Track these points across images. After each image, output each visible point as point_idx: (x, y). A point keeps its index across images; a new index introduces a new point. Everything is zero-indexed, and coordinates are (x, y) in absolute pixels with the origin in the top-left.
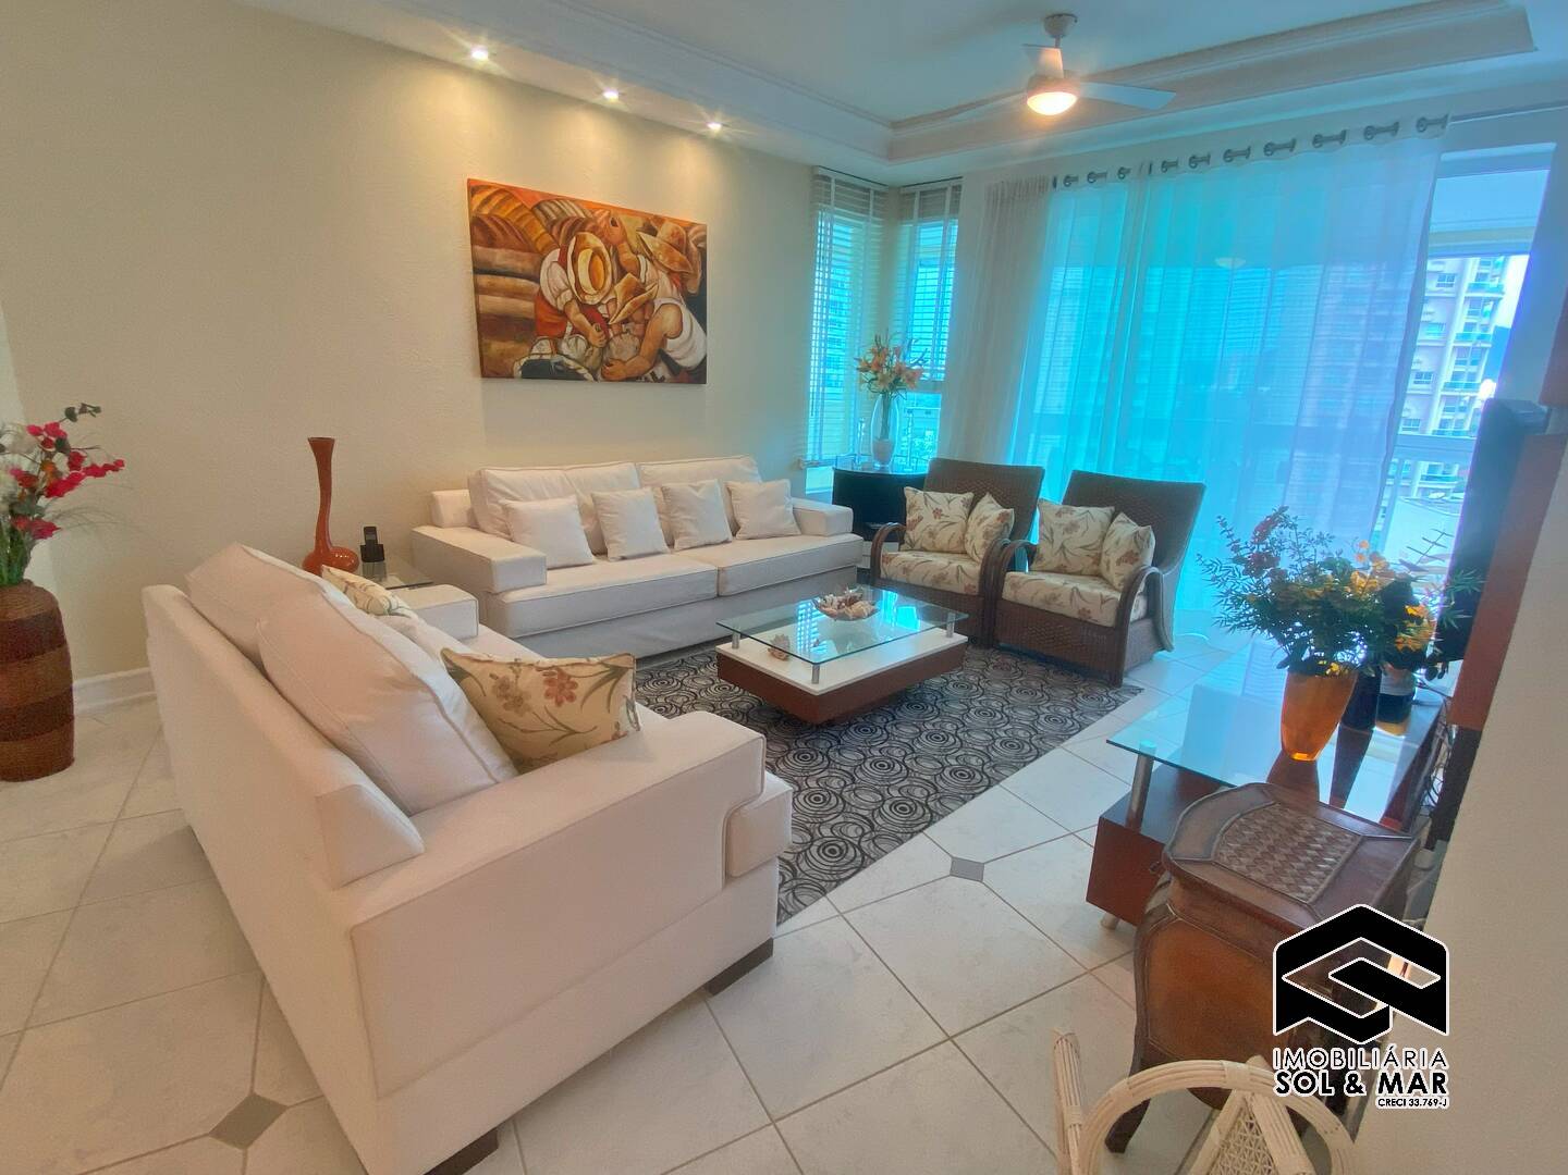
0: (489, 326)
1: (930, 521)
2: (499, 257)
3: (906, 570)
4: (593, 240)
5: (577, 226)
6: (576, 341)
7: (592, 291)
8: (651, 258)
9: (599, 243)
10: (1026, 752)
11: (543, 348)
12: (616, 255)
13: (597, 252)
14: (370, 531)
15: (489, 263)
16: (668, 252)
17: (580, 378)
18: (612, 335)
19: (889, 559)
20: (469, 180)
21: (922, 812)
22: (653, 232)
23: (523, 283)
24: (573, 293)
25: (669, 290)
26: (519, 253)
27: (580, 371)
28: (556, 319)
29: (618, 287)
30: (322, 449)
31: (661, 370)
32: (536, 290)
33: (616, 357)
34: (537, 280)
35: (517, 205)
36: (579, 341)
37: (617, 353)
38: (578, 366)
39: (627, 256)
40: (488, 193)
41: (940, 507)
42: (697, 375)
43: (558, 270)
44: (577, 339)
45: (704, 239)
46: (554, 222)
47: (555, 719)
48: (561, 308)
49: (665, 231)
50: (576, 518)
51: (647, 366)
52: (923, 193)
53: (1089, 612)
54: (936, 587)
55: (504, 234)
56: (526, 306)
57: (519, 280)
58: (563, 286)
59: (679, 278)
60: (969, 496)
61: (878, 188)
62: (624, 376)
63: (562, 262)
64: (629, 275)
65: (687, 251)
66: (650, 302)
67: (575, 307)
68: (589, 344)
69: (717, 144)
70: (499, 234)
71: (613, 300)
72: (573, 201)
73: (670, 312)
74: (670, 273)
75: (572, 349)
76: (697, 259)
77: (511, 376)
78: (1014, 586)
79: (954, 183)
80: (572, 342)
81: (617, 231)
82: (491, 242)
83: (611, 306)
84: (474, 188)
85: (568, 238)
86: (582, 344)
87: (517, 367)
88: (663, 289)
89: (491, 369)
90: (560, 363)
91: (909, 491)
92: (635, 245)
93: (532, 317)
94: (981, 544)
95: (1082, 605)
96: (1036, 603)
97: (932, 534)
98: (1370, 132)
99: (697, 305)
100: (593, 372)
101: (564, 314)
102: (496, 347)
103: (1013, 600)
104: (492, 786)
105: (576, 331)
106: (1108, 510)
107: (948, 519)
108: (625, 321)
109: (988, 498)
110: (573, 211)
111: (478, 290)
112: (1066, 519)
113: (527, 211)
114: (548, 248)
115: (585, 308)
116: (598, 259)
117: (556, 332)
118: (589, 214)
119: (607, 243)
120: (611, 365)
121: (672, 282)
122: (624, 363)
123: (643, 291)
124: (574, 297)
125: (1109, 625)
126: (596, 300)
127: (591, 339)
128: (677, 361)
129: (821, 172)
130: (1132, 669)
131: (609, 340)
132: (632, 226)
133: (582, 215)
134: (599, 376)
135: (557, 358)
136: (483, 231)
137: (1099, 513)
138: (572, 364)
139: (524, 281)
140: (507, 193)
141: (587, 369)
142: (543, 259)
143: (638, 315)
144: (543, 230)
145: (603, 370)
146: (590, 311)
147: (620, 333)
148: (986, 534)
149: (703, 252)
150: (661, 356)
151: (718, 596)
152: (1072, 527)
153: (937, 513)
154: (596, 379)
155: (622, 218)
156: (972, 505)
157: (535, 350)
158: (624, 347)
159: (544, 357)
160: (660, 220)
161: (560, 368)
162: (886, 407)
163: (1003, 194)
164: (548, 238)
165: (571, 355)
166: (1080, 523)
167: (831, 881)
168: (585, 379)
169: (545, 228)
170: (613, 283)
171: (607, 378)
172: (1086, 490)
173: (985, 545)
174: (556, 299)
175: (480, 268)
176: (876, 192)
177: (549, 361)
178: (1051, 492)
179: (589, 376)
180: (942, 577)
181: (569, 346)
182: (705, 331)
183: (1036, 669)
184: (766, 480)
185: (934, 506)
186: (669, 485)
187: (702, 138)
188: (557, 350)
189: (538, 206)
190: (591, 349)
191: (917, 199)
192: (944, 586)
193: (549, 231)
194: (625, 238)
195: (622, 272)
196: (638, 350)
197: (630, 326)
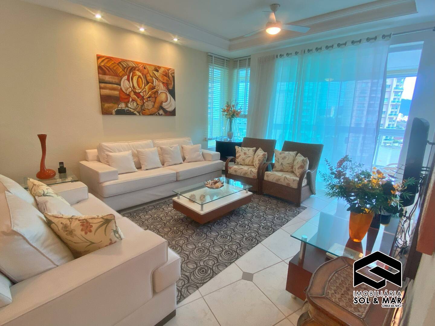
0: (104, 99)
1: (243, 156)
2: (107, 78)
3: (236, 171)
4: (138, 73)
5: (133, 69)
6: (133, 103)
7: (138, 88)
8: (157, 78)
9: (140, 74)
10: (271, 230)
11: (122, 106)
12: (146, 78)
13: (139, 77)
14: (61, 163)
15: (104, 80)
16: (162, 77)
17: (135, 114)
18: (145, 101)
19: (230, 168)
20: (97, 55)
21: (235, 254)
22: (157, 71)
23: (115, 86)
24: (132, 89)
25: (163, 88)
26: (114, 77)
27: (135, 112)
28: (126, 97)
29: (146, 87)
30: (42, 138)
31: (161, 112)
32: (120, 88)
33: (146, 108)
34: (120, 85)
35: (113, 62)
36: (134, 103)
37: (147, 107)
38: (134, 111)
39: (149, 78)
40: (103, 59)
41: (246, 152)
42: (173, 113)
43: (127, 82)
44: (133, 102)
45: (174, 73)
46: (126, 68)
47: (85, 239)
48: (128, 93)
49: (161, 71)
50: (131, 157)
51: (157, 111)
52: (240, 60)
53: (290, 184)
54: (244, 176)
55: (109, 71)
56: (116, 93)
57: (113, 85)
58: (128, 87)
59: (166, 85)
60: (255, 148)
61: (226, 59)
62: (149, 114)
63: (128, 80)
64: (150, 84)
65: (168, 77)
66: (157, 92)
67: (132, 93)
68: (137, 104)
69: (176, 45)
70: (107, 71)
71: (145, 91)
72: (131, 61)
73: (163, 95)
74: (163, 83)
75: (132, 106)
76: (171, 79)
77: (112, 114)
78: (267, 176)
79: (249, 57)
80: (132, 103)
81: (146, 70)
82: (105, 74)
83: (144, 93)
84: (99, 57)
85: (130, 73)
86: (135, 104)
87: (114, 111)
88: (161, 88)
89: (105, 112)
90: (128, 110)
91: (236, 147)
92: (152, 75)
93: (118, 96)
94: (258, 163)
95: (287, 181)
96: (274, 181)
97: (244, 160)
98: (368, 40)
99: (172, 92)
100: (139, 112)
101: (129, 95)
102: (107, 105)
103: (267, 180)
104: (55, 267)
105: (133, 100)
106: (295, 152)
107: (248, 155)
108: (149, 97)
109: (260, 149)
110: (131, 65)
111: (101, 88)
112: (283, 155)
113: (116, 64)
114: (124, 75)
115: (136, 93)
116: (140, 79)
117: (127, 101)
118: (137, 66)
119: (143, 74)
120: (145, 110)
121: (164, 86)
122: (149, 110)
123: (155, 88)
124: (132, 90)
125: (296, 188)
126: (140, 91)
127: (138, 103)
128: (166, 109)
129: (209, 54)
130: (304, 201)
131: (144, 103)
132: (150, 69)
133: (134, 66)
134: (141, 114)
135: (127, 108)
136: (102, 70)
137: (293, 153)
138: (132, 110)
139: (116, 85)
140: (109, 59)
141: (136, 111)
142: (122, 78)
143: (153, 96)
144: (121, 70)
145: (142, 112)
146: (138, 94)
147: (147, 101)
148: (259, 160)
149: (173, 77)
150: (161, 108)
151: (177, 181)
152: (284, 158)
153: (245, 154)
154: (140, 115)
155: (148, 67)
156: (255, 151)
157: (119, 106)
158: (149, 105)
159: (123, 108)
160: (160, 67)
161: (128, 111)
162: (231, 122)
163: (262, 60)
164: (123, 72)
165: (132, 108)
166: (286, 157)
167: (201, 283)
168: (136, 115)
169: (122, 69)
170: (145, 86)
171: (144, 114)
172: (289, 146)
173: (259, 163)
174: (126, 91)
175: (101, 81)
176: (226, 60)
177: (124, 109)
178: (278, 147)
179: (138, 114)
180: (246, 173)
181: (131, 105)
182: (175, 101)
183: (275, 201)
184: (194, 144)
185: (244, 151)
186: (162, 146)
187: (172, 43)
188: (127, 106)
189: (120, 63)
190: (138, 106)
191: (238, 62)
192: (246, 176)
193: (124, 70)
194: (148, 72)
195: (148, 83)
196: (153, 106)
197: (151, 99)
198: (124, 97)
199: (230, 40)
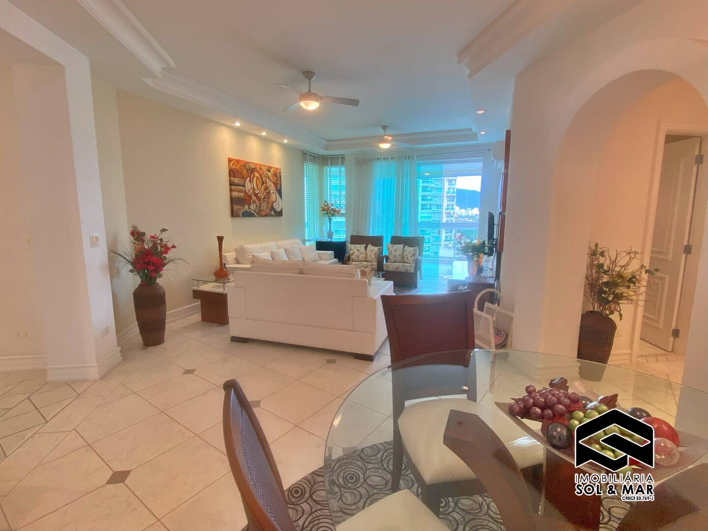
0: (233, 201)
1: (356, 253)
2: (236, 180)
4: (257, 174)
5: (253, 170)
7: (257, 189)
8: (269, 179)
9: (258, 175)
11: (247, 207)
12: (262, 178)
13: (257, 178)
15: (233, 182)
16: (273, 177)
17: (254, 216)
18: (261, 202)
20: (229, 158)
22: (269, 171)
23: (241, 188)
24: (253, 190)
26: (241, 179)
29: (262, 188)
30: (220, 239)
31: (273, 213)
32: (244, 190)
33: (262, 209)
34: (244, 186)
35: (240, 165)
39: (264, 178)
40: (234, 162)
41: (358, 249)
43: (249, 183)
45: (280, 173)
46: (248, 169)
48: (250, 195)
49: (272, 171)
51: (269, 212)
52: (331, 158)
53: (409, 270)
55: (237, 173)
58: (250, 188)
59: (275, 184)
60: (364, 245)
62: (264, 215)
63: (250, 181)
64: (265, 184)
65: (276, 176)
66: (269, 192)
67: (253, 194)
68: (256, 206)
69: (285, 146)
71: (261, 192)
72: (252, 163)
73: (274, 196)
74: (273, 183)
75: (253, 207)
76: (279, 179)
77: (239, 216)
78: (386, 266)
79: (342, 156)
80: (253, 205)
81: (261, 171)
82: (234, 176)
83: (261, 194)
84: (230, 160)
85: (251, 175)
86: (255, 206)
87: (241, 214)
88: (272, 188)
89: (233, 214)
90: (250, 212)
91: (349, 245)
92: (266, 175)
93: (243, 198)
95: (406, 268)
96: (393, 270)
97: (358, 256)
99: (280, 192)
100: (257, 214)
101: (250, 197)
102: (236, 207)
103: (387, 270)
106: (403, 245)
107: (361, 252)
108: (264, 198)
109: (369, 245)
110: (252, 166)
111: (231, 190)
112: (394, 248)
113: (242, 167)
115: (256, 195)
116: (258, 180)
117: (249, 202)
119: (259, 175)
120: (261, 212)
121: (274, 185)
122: (264, 211)
123: (268, 189)
124: (253, 192)
125: (414, 272)
126: (258, 192)
127: (257, 204)
128: (276, 210)
129: (305, 152)
131: (261, 204)
132: (265, 169)
135: (250, 210)
136: (232, 173)
137: (401, 246)
138: (253, 212)
140: (238, 161)
142: (246, 180)
143: (267, 196)
145: (260, 214)
148: (375, 254)
149: (280, 176)
150: (272, 208)
152: (396, 250)
153: (358, 251)
155: (263, 167)
156: (366, 248)
157: (245, 208)
158: (264, 206)
159: (247, 210)
160: (271, 168)
162: (330, 221)
163: (359, 160)
165: (253, 209)
168: (255, 216)
171: (261, 216)
172: (396, 240)
173: (375, 257)
174: (249, 192)
175: (231, 184)
176: (317, 157)
178: (387, 241)
179: (257, 215)
182: (282, 200)
185: (356, 248)
186: (287, 247)
187: (281, 144)
188: (249, 208)
189: (245, 165)
191: (329, 160)
193: (247, 172)
194: (264, 174)
195: (263, 183)
196: (267, 207)
197: (265, 199)
198: (248, 199)
199: (328, 141)
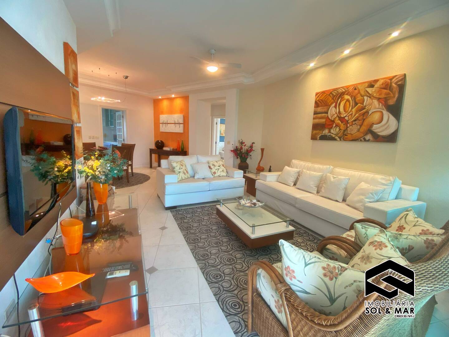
0: (313, 127)
2: (319, 110)
4: (347, 97)
6: (336, 129)
7: (344, 113)
8: (370, 96)
9: (350, 97)
11: (326, 132)
12: (355, 99)
15: (316, 112)
16: (378, 92)
17: (335, 140)
18: (349, 126)
22: (372, 87)
24: (337, 115)
25: (377, 106)
26: (324, 107)
27: (336, 138)
28: (331, 123)
29: (354, 110)
32: (327, 116)
33: (349, 132)
34: (327, 113)
35: (326, 94)
36: (337, 129)
37: (350, 131)
38: (335, 136)
39: (359, 98)
43: (334, 109)
44: (336, 128)
46: (335, 96)
48: (333, 120)
49: (378, 85)
51: (362, 135)
58: (334, 113)
59: (383, 100)
62: (351, 139)
63: (335, 107)
64: (359, 105)
65: (388, 88)
66: (367, 112)
67: (337, 118)
68: (340, 129)
70: (320, 103)
71: (351, 114)
72: (341, 87)
73: (377, 114)
74: (379, 99)
75: (334, 131)
76: (396, 89)
77: (316, 139)
81: (356, 91)
82: (318, 106)
83: (350, 117)
85: (338, 99)
86: (338, 129)
88: (375, 107)
90: (330, 135)
92: (363, 93)
93: (324, 123)
100: (340, 138)
102: (314, 132)
105: (337, 126)
108: (355, 120)
110: (341, 91)
113: (328, 95)
114: (332, 103)
116: (348, 103)
117: (330, 127)
118: (347, 90)
119: (352, 96)
120: (347, 136)
121: (379, 102)
122: (352, 135)
123: (364, 109)
124: (337, 116)
126: (345, 115)
127: (341, 128)
128: (378, 133)
131: (347, 127)
132: (363, 87)
133: (344, 91)
134: (342, 139)
135: (329, 134)
138: (334, 136)
139: (324, 114)
141: (338, 137)
142: (330, 107)
143: (361, 118)
144: (331, 99)
145: (344, 137)
146: (342, 119)
147: (352, 125)
150: (370, 131)
155: (359, 86)
157: (324, 132)
158: (353, 130)
159: (326, 134)
161: (330, 137)
164: (332, 101)
165: (334, 133)
168: (337, 140)
169: (332, 98)
170: (352, 108)
171: (346, 140)
174: (332, 117)
177: (327, 135)
179: (339, 139)
181: (333, 130)
188: (330, 132)
189: (331, 93)
190: (340, 131)
194: (360, 93)
195: (356, 104)
196: (359, 130)
197: (356, 122)
198: (329, 124)
